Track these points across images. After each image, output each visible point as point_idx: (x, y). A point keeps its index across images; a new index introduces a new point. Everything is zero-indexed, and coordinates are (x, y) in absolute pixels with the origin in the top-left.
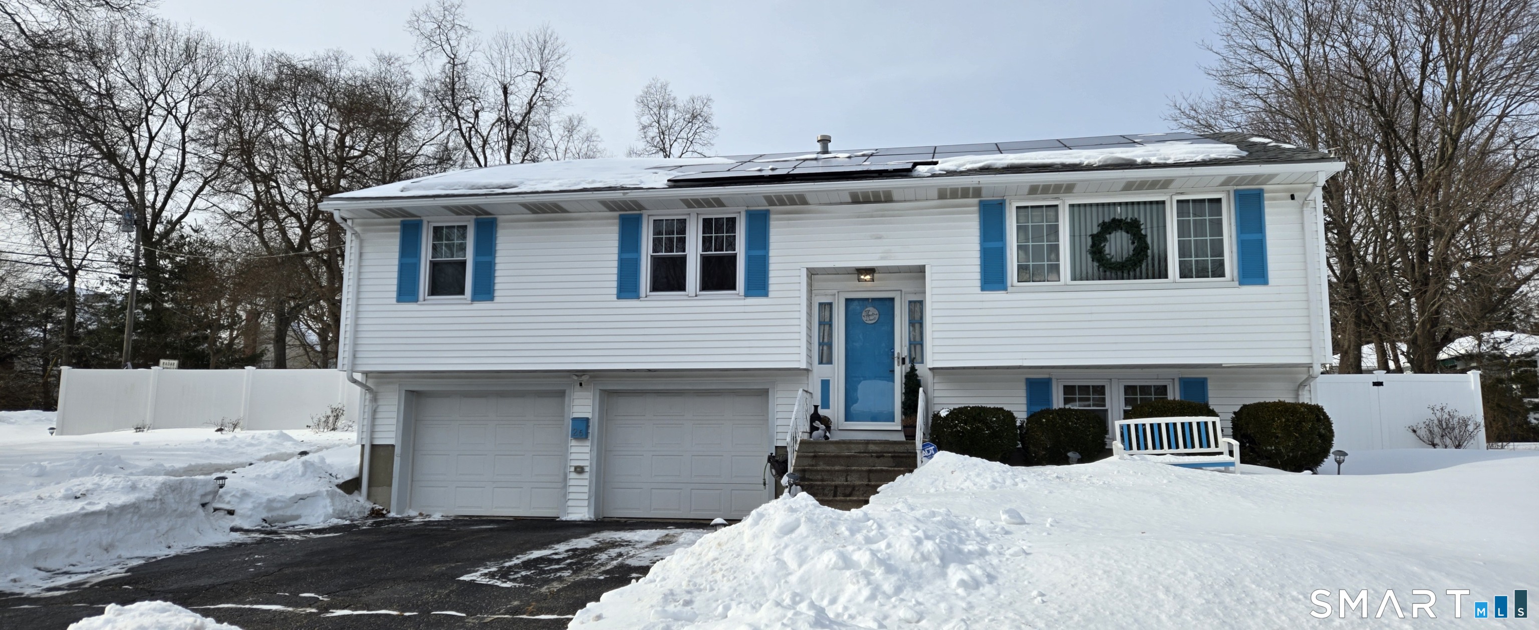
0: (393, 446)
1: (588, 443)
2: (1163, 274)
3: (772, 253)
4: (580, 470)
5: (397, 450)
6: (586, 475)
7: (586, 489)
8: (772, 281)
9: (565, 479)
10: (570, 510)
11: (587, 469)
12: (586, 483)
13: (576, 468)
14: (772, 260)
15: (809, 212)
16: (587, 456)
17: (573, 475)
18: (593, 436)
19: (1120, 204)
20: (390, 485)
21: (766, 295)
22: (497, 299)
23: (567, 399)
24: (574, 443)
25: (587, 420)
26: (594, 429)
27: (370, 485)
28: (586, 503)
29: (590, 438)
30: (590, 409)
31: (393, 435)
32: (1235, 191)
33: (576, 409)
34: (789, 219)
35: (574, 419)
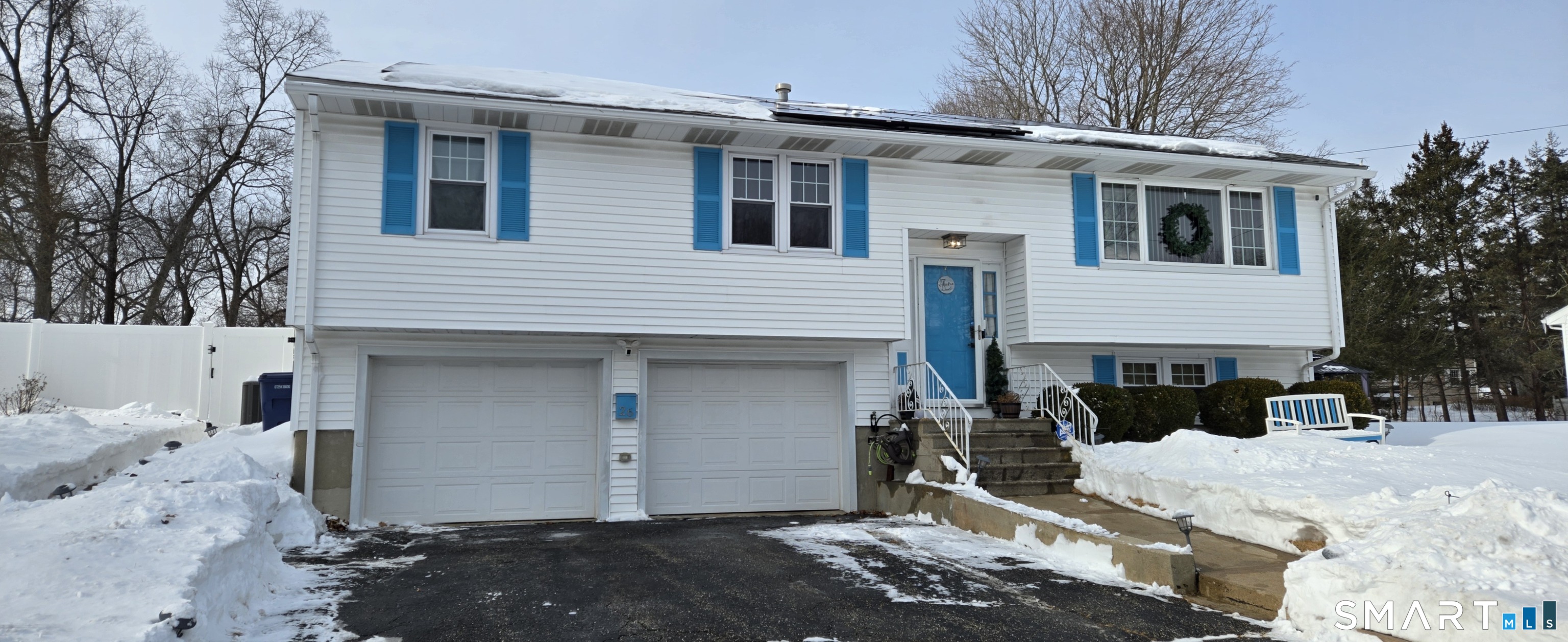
0: (351, 432)
1: (635, 425)
2: (1220, 260)
3: (871, 209)
4: (625, 458)
5: (358, 438)
6: (633, 465)
7: (634, 482)
8: (871, 240)
9: (607, 469)
10: (613, 508)
11: (634, 457)
12: (634, 474)
13: (622, 455)
14: (871, 217)
15: (908, 167)
16: (635, 441)
17: (616, 465)
18: (641, 416)
19: (1186, 190)
20: (349, 486)
21: (866, 256)
22: (532, 239)
23: (605, 371)
24: (615, 425)
25: (633, 396)
26: (642, 407)
27: (316, 487)
28: (635, 499)
29: (638, 419)
30: (636, 383)
31: (351, 416)
32: (1274, 188)
33: (616, 382)
34: (888, 173)
35: (618, 395)
